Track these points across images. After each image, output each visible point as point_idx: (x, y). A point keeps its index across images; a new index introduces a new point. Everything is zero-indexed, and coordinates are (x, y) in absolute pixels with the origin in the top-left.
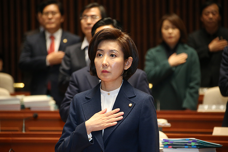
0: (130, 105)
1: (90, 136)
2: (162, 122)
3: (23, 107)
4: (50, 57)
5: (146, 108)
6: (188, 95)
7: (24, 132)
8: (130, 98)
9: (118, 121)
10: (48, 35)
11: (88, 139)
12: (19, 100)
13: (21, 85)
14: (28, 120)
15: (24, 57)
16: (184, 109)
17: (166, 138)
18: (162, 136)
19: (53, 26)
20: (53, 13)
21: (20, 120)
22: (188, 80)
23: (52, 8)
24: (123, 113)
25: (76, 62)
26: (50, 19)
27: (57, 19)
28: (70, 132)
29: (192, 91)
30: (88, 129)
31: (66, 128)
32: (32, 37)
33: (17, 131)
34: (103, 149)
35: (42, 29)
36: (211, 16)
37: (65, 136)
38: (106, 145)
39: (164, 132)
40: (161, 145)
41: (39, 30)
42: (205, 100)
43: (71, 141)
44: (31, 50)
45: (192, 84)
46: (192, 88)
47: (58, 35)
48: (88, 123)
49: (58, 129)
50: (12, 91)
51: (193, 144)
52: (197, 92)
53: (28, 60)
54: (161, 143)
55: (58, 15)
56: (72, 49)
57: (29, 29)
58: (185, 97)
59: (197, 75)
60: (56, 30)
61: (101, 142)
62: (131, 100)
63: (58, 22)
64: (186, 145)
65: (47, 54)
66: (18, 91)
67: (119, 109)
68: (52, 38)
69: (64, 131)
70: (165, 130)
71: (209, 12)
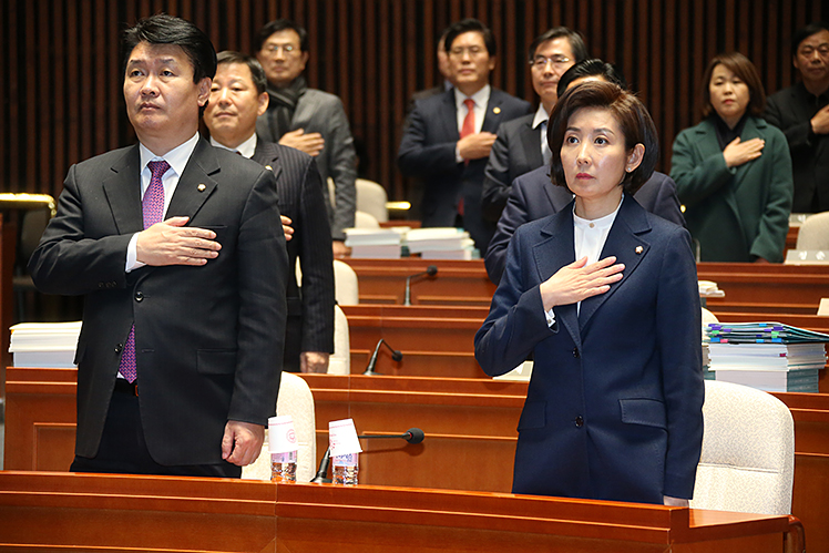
0: (639, 249)
1: (550, 316)
2: (707, 287)
3: (405, 252)
4: (462, 145)
5: (674, 257)
7: (407, 305)
8: (638, 234)
9: (611, 285)
10: (460, 97)
11: (546, 322)
12: (396, 236)
14: (416, 280)
15: (409, 144)
16: (755, 258)
17: (716, 321)
18: (708, 318)
19: (473, 77)
20: (472, 50)
21: (400, 279)
22: (764, 196)
23: (471, 38)
24: (622, 266)
25: (521, 157)
26: (467, 63)
27: (481, 62)
28: (507, 307)
29: (776, 218)
30: (545, 302)
31: (499, 299)
33: (393, 302)
34: (578, 344)
35: (448, 86)
36: (816, 55)
37: (496, 316)
38: (584, 335)
39: (709, 308)
40: (704, 337)
42: (800, 239)
43: (509, 326)
45: (771, 206)
46: (774, 213)
47: (482, 98)
48: (545, 287)
49: (482, 299)
50: (384, 219)
51: (775, 334)
53: (418, 149)
54: (704, 333)
55: (483, 55)
56: (511, 128)
58: (758, 233)
59: (785, 186)
60: (478, 86)
62: (641, 238)
63: (482, 70)
64: (759, 337)
65: (458, 137)
66: (395, 218)
67: (614, 258)
68: (469, 103)
69: (494, 305)
70: (713, 304)
71: (812, 49)
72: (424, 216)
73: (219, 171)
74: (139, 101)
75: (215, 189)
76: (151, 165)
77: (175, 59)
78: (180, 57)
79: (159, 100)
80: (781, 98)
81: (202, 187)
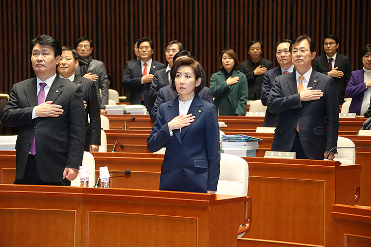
0: (200, 111)
1: (171, 133)
2: (221, 124)
3: (125, 112)
4: (143, 78)
5: (211, 114)
6: (239, 105)
7: (125, 130)
8: (200, 106)
9: (191, 123)
10: (142, 63)
11: (170, 135)
12: (122, 107)
13: (125, 98)
14: (128, 121)
15: (126, 78)
16: (237, 115)
17: (224, 134)
18: (222, 133)
19: (146, 56)
20: (146, 47)
21: (123, 121)
22: (240, 95)
23: (146, 44)
24: (194, 117)
25: (162, 82)
26: (145, 52)
27: (149, 51)
28: (157, 130)
29: (243, 102)
30: (169, 128)
31: (154, 127)
32: (131, 64)
33: (121, 129)
34: (180, 142)
35: (138, 59)
36: (255, 50)
37: (154, 133)
38: (182, 139)
39: (222, 130)
40: (221, 139)
41: (137, 60)
42: (251, 108)
43: (158, 136)
44: (131, 73)
45: (242, 98)
46: (243, 100)
47: (150, 63)
48: (169, 124)
49: (149, 127)
50: (118, 102)
51: (243, 138)
52: (246, 104)
53: (129, 80)
54: (220, 138)
55: (150, 49)
56: (159, 72)
57: (129, 59)
58: (237, 107)
59: (246, 91)
60: (148, 59)
61: (179, 137)
62: (200, 108)
63: (149, 54)
64: (238, 139)
65: (142, 76)
66: (121, 102)
67: (192, 114)
68: (145, 65)
69: (153, 129)
70: (224, 129)
71: (254, 48)
72: (131, 101)
73: (63, 86)
74: (36, 63)
75: (62, 92)
76: (40, 84)
77: (48, 50)
78: (50, 49)
79: (43, 63)
80: (244, 64)
81: (57, 91)
